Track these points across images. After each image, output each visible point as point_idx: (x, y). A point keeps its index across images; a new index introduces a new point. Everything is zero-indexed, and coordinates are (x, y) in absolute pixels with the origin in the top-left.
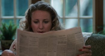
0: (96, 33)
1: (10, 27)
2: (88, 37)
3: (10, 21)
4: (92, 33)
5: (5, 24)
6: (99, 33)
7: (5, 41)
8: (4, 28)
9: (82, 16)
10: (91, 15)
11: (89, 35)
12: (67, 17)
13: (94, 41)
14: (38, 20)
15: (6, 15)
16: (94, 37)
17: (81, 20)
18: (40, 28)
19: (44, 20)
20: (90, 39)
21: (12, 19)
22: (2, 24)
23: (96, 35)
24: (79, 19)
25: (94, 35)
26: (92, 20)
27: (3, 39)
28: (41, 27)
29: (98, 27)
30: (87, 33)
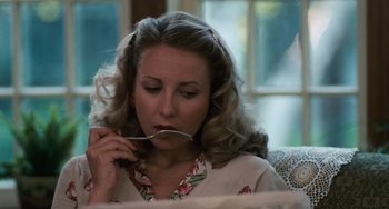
0: (370, 151)
1: (53, 128)
2: (342, 163)
3: (53, 107)
4: (356, 149)
5: (32, 118)
6: (380, 150)
7: (34, 181)
8: (30, 129)
9: (317, 87)
10: (352, 84)
11: (346, 156)
12: (261, 89)
13: (362, 182)
14: (159, 81)
15: (36, 83)
16: (361, 166)
17: (316, 103)
18: (161, 114)
19: (184, 84)
20: (346, 173)
21: (58, 99)
22: (24, 117)
23: (369, 156)
24: (306, 96)
25: (362, 156)
26: (353, 102)
27: (24, 172)
28: (167, 110)
29: (379, 129)
30: (338, 150)
